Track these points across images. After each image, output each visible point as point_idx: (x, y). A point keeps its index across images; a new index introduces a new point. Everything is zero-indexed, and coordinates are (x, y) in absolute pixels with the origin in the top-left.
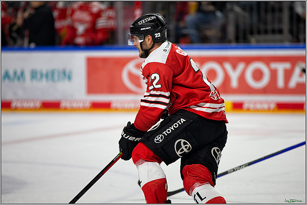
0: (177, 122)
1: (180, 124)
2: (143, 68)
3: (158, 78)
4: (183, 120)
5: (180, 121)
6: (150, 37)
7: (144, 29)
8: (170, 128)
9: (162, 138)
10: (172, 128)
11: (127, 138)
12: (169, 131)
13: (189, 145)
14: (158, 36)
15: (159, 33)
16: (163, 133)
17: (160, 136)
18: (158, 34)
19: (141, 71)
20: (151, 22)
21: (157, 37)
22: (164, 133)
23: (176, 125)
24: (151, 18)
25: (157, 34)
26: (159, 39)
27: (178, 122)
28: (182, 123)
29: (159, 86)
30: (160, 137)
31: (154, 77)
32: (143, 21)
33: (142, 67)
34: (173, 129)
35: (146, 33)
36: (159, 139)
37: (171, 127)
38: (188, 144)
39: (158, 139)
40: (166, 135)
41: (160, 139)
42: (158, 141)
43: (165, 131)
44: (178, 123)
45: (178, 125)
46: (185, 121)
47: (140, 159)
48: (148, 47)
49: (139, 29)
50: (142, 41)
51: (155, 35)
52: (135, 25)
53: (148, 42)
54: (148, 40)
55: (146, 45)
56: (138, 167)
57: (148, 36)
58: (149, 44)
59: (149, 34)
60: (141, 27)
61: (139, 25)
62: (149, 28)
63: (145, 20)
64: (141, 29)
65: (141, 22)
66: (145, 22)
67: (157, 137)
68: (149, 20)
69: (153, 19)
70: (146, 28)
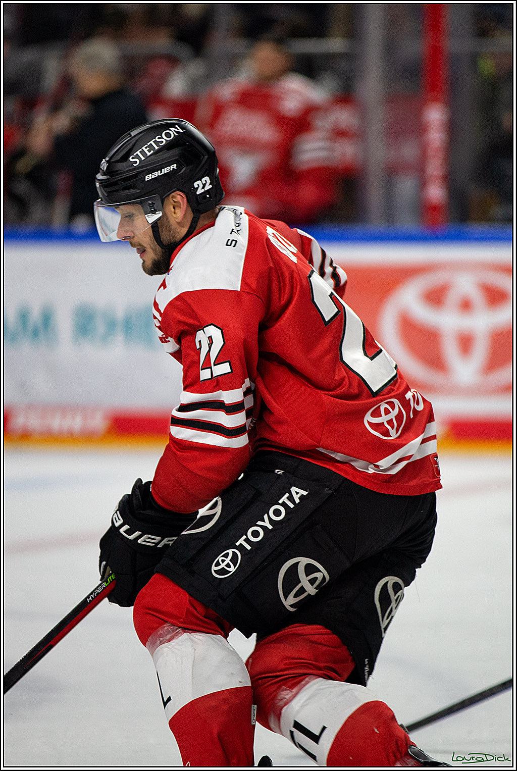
0: (280, 502)
1: (292, 506)
2: (162, 309)
3: (218, 342)
4: (297, 493)
5: (287, 495)
6: (178, 198)
7: (157, 174)
8: (259, 523)
9: (234, 559)
10: (267, 524)
12: (256, 534)
13: (322, 573)
14: (203, 188)
15: (207, 178)
16: (237, 544)
17: (228, 554)
18: (203, 180)
20: (170, 146)
21: (203, 190)
22: (241, 541)
23: (277, 512)
24: (168, 135)
25: (199, 182)
26: (210, 197)
27: (284, 499)
28: (297, 501)
30: (230, 557)
32: (146, 150)
34: (270, 527)
35: (163, 188)
36: (225, 563)
37: (264, 521)
38: (319, 571)
39: (223, 565)
40: (249, 548)
41: (228, 566)
42: (223, 572)
43: (244, 537)
44: (284, 504)
45: (284, 509)
46: (307, 493)
47: (163, 624)
48: (174, 235)
49: (138, 180)
50: (159, 215)
51: (196, 186)
52: (120, 170)
53: (175, 215)
54: (173, 210)
55: (169, 227)
56: (155, 652)
57: (171, 196)
58: (177, 222)
59: (176, 189)
60: (145, 173)
61: (135, 165)
62: (171, 170)
63: (148, 144)
64: (147, 177)
65: (137, 157)
66: (152, 152)
67: (218, 560)
68: (165, 142)
69: (176, 134)
70: (163, 170)
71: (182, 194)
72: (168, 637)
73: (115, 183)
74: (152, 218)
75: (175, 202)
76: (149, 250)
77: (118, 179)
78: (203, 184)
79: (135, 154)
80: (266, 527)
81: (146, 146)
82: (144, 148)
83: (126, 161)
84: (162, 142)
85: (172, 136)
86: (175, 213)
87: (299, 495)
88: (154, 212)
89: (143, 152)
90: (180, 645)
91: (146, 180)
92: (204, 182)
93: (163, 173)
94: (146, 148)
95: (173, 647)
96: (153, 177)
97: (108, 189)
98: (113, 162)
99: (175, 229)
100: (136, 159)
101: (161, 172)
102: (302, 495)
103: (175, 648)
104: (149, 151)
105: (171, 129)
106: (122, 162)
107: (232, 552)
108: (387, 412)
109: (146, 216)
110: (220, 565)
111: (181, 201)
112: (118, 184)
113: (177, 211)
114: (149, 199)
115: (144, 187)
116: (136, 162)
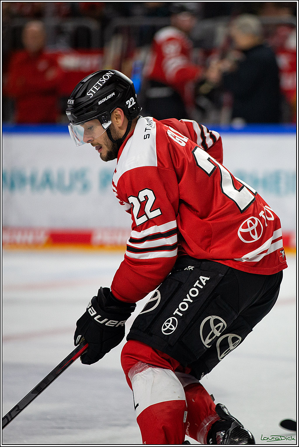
0: (195, 286)
1: (202, 287)
3: (152, 198)
4: (204, 279)
5: (198, 281)
7: (105, 100)
8: (185, 300)
9: (174, 323)
10: (189, 299)
11: (102, 322)
12: (184, 306)
13: (223, 323)
14: (131, 104)
15: (132, 98)
16: (174, 314)
17: (170, 320)
18: (131, 99)
21: (131, 106)
22: (176, 312)
23: (194, 292)
24: (106, 77)
25: (128, 101)
26: (135, 109)
27: (197, 284)
28: (204, 284)
30: (171, 322)
31: (145, 197)
32: (95, 88)
34: (191, 301)
35: (111, 105)
36: (169, 326)
37: (187, 298)
39: (168, 327)
40: (181, 315)
41: (171, 327)
42: (168, 331)
43: (178, 309)
44: (197, 287)
45: (197, 290)
46: (209, 278)
47: (138, 362)
48: (117, 135)
49: (94, 105)
50: (110, 123)
51: (127, 104)
52: (83, 102)
54: (116, 120)
55: (115, 131)
56: (133, 378)
57: (114, 112)
58: (119, 127)
59: (116, 107)
60: (97, 101)
61: (91, 97)
62: (112, 96)
63: (96, 84)
64: (99, 103)
65: (91, 92)
66: (99, 88)
67: (165, 325)
68: (105, 81)
69: (111, 76)
70: (108, 97)
71: (120, 109)
72: (140, 369)
73: (81, 109)
74: (106, 126)
75: (116, 115)
76: (104, 146)
77: (82, 107)
78: (131, 102)
79: (89, 91)
80: (189, 301)
81: (95, 85)
82: (94, 87)
83: (85, 96)
84: (104, 81)
85: (109, 77)
86: (117, 122)
87: (205, 281)
88: (107, 122)
89: (94, 89)
90: (146, 374)
91: (99, 104)
92: (131, 101)
93: (108, 99)
94: (95, 86)
95: (142, 375)
96: (103, 102)
97: (77, 114)
98: (77, 98)
99: (118, 131)
101: (107, 98)
102: (207, 280)
103: (143, 376)
104: (97, 88)
105: (107, 73)
106: (82, 97)
107: (172, 319)
108: (251, 225)
109: (103, 125)
110: (166, 327)
111: (120, 114)
112: (83, 110)
113: (119, 120)
114: (102, 115)
115: (98, 109)
116: (91, 95)
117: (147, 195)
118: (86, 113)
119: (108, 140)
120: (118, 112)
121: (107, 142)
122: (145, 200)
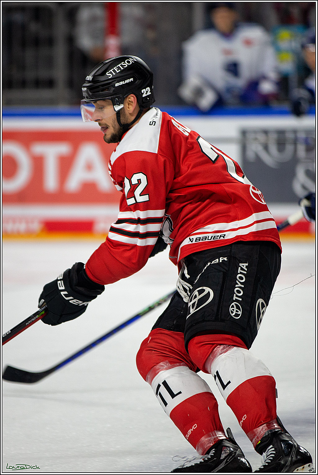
0: (238, 272)
2: (112, 163)
3: (144, 183)
7: (122, 83)
8: (236, 286)
9: (238, 307)
11: (67, 298)
12: (238, 292)
14: (146, 93)
15: (148, 88)
16: (234, 299)
17: (233, 306)
18: (147, 89)
19: (110, 170)
20: (129, 68)
21: (146, 95)
23: (241, 278)
25: (144, 90)
26: (149, 99)
29: (146, 198)
30: (235, 306)
31: (138, 180)
32: (116, 70)
33: (110, 161)
34: (243, 286)
36: (235, 310)
37: (237, 284)
39: (235, 312)
40: (240, 299)
42: (237, 315)
43: (235, 295)
45: (243, 275)
48: (127, 120)
49: (110, 86)
50: (122, 106)
51: (143, 92)
52: (100, 80)
53: (128, 109)
54: (128, 105)
55: (124, 115)
57: (128, 98)
58: (129, 113)
59: (131, 93)
60: (115, 82)
61: (109, 77)
62: (130, 81)
63: (117, 66)
64: (116, 84)
65: (111, 73)
66: (119, 71)
67: (231, 310)
68: (127, 65)
69: (133, 62)
70: (125, 81)
71: (134, 96)
73: (98, 87)
74: (117, 108)
75: (129, 101)
76: (111, 128)
77: (99, 85)
79: (109, 71)
80: (241, 286)
81: (116, 67)
82: (114, 68)
83: (104, 75)
84: (125, 66)
85: (131, 63)
86: (128, 108)
88: (119, 105)
89: (114, 71)
91: (116, 86)
92: (147, 90)
93: (125, 83)
94: (116, 68)
96: (120, 85)
97: (93, 91)
98: (95, 76)
99: (128, 116)
100: (110, 75)
101: (124, 82)
102: (246, 266)
104: (118, 70)
105: (131, 59)
106: (102, 75)
109: (114, 106)
111: (134, 102)
112: (99, 88)
113: (130, 106)
114: (117, 97)
115: (114, 90)
116: (110, 76)
117: (140, 179)
118: (101, 91)
119: (116, 123)
120: (132, 98)
121: (115, 125)
122: (137, 183)
